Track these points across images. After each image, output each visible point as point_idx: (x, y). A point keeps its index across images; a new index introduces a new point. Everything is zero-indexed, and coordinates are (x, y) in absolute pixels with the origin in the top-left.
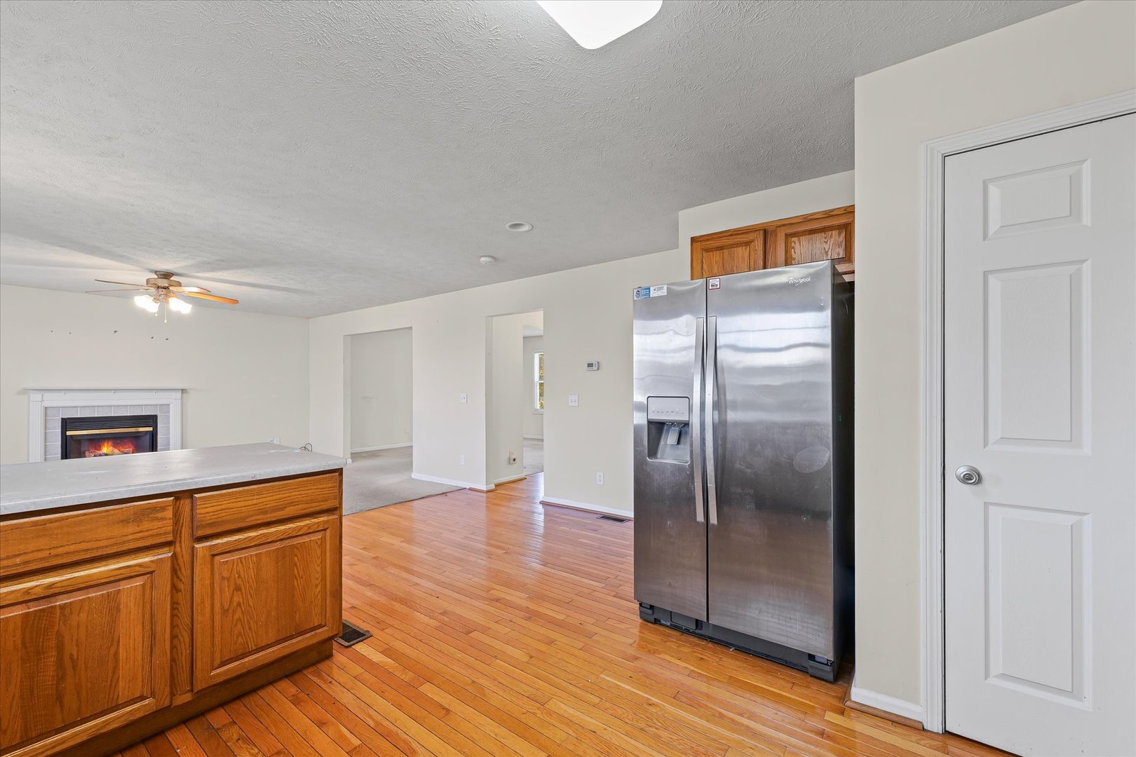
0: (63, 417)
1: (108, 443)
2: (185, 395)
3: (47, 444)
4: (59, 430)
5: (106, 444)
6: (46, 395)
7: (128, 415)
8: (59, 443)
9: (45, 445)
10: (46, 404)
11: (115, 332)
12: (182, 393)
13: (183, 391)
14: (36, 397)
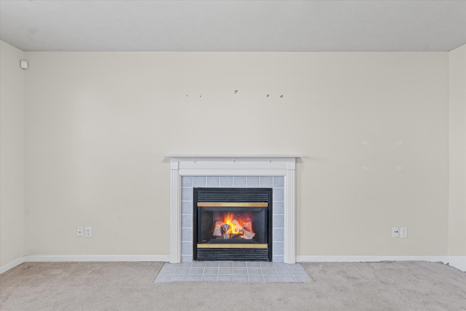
0: (194, 187)
1: (230, 216)
2: (298, 164)
3: (183, 214)
4: (192, 201)
5: (228, 217)
6: (183, 163)
7: (246, 187)
8: (192, 215)
9: (182, 216)
10: (182, 172)
11: (236, 91)
12: (296, 162)
13: (297, 159)
14: (174, 164)
